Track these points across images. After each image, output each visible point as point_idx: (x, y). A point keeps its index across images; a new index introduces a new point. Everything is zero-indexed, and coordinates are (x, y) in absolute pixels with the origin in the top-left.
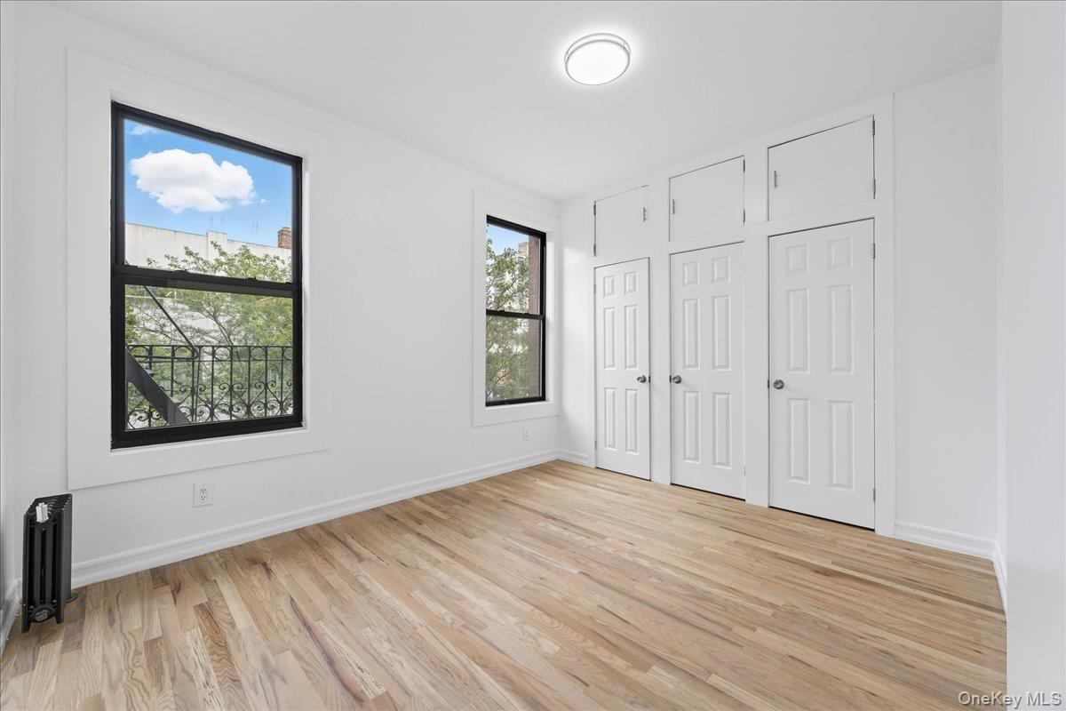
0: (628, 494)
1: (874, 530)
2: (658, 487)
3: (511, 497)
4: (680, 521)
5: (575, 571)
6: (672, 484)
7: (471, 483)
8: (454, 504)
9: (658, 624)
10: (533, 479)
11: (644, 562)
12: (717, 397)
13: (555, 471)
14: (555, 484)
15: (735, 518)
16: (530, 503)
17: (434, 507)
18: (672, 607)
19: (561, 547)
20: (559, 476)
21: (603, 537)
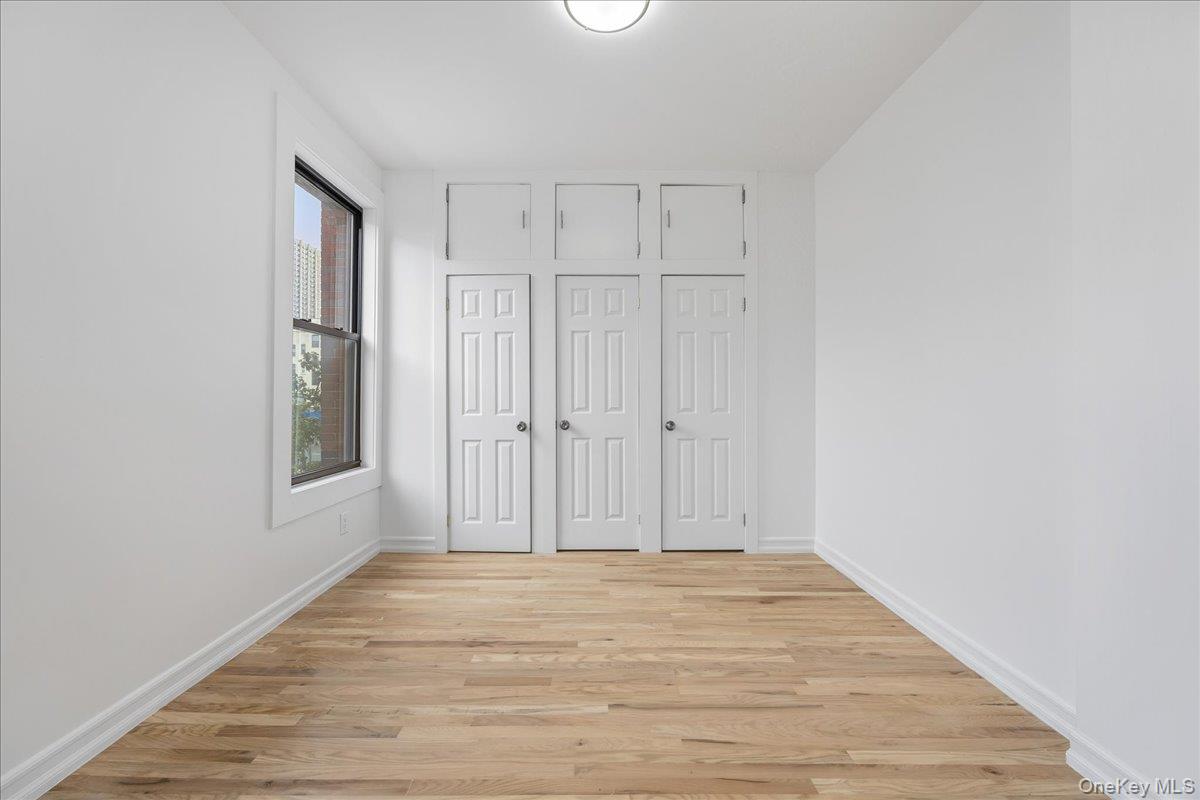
0: (530, 578)
1: (742, 551)
2: (543, 558)
3: (378, 634)
4: (615, 591)
5: (605, 708)
6: (558, 551)
7: (270, 635)
8: (280, 686)
9: (752, 724)
10: (380, 592)
11: (650, 657)
12: (610, 443)
13: (398, 571)
14: (422, 590)
15: (652, 571)
16: (421, 633)
17: (239, 710)
18: (735, 697)
19: (547, 682)
20: (405, 577)
21: (574, 645)
